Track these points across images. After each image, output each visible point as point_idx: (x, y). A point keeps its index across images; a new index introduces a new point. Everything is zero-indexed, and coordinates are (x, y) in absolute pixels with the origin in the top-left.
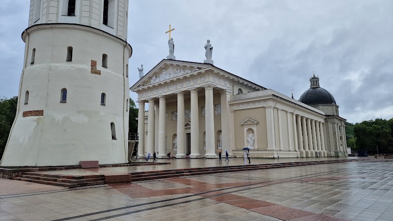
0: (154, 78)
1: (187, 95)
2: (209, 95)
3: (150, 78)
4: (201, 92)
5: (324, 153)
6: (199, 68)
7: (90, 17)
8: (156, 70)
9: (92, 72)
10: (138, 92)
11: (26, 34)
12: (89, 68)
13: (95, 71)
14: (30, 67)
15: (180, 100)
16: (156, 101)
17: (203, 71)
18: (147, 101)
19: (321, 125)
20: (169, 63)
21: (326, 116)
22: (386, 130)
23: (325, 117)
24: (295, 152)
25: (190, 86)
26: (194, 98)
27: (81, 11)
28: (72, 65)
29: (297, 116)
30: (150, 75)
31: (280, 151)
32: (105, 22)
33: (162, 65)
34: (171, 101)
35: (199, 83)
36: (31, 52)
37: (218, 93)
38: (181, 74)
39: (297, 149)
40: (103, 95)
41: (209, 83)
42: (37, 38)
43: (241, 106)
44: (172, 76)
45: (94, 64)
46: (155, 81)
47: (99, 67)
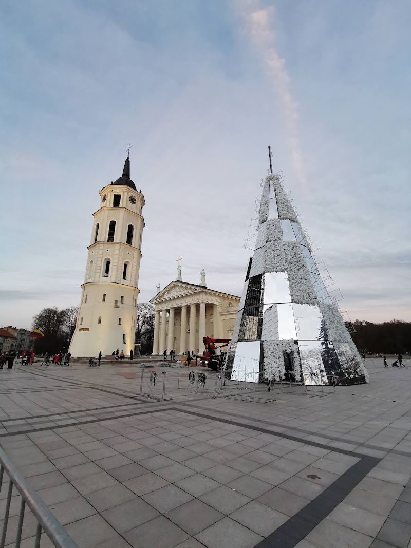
0: (166, 294)
1: (188, 307)
2: (203, 308)
3: (164, 294)
4: (197, 306)
6: (196, 289)
7: (116, 277)
8: (168, 288)
9: (115, 307)
10: (155, 304)
11: (83, 286)
12: (113, 305)
13: (117, 307)
14: (84, 304)
15: (184, 311)
16: (168, 311)
17: (198, 291)
18: (162, 311)
20: (176, 284)
25: (191, 301)
26: (193, 309)
27: (111, 274)
28: (105, 304)
30: (164, 292)
32: (125, 278)
33: (172, 285)
34: (178, 311)
35: (196, 299)
36: (85, 296)
37: (210, 307)
38: (184, 292)
40: (120, 319)
41: (203, 300)
42: (89, 289)
43: (227, 316)
44: (178, 294)
45: (116, 302)
46: (167, 297)
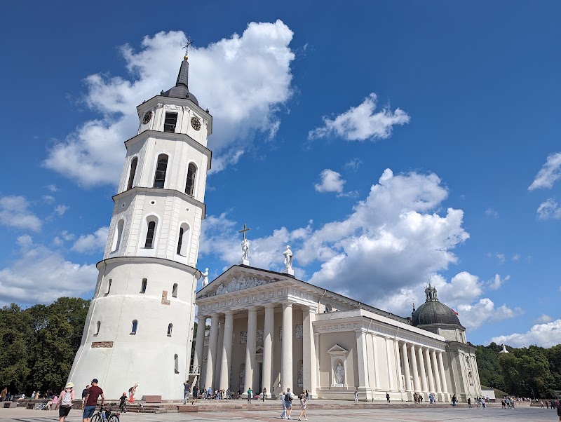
0: (221, 287)
5: (446, 396)
6: (275, 279)
7: (166, 249)
8: (224, 278)
9: (163, 303)
11: (103, 264)
12: (160, 298)
13: (166, 302)
14: (104, 297)
17: (280, 283)
18: (210, 317)
19: (440, 355)
20: (240, 270)
21: (446, 342)
22: (541, 364)
23: (445, 344)
24: (399, 393)
25: (265, 300)
26: (269, 314)
27: (158, 244)
28: (145, 297)
29: (401, 343)
31: (376, 390)
32: (179, 252)
33: (231, 272)
35: (276, 297)
36: (107, 282)
37: (300, 312)
38: (255, 284)
39: (402, 389)
40: (170, 326)
41: (288, 298)
43: (327, 328)
44: (243, 286)
45: (165, 294)
46: (221, 292)
47: (169, 297)
